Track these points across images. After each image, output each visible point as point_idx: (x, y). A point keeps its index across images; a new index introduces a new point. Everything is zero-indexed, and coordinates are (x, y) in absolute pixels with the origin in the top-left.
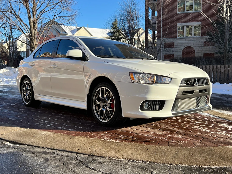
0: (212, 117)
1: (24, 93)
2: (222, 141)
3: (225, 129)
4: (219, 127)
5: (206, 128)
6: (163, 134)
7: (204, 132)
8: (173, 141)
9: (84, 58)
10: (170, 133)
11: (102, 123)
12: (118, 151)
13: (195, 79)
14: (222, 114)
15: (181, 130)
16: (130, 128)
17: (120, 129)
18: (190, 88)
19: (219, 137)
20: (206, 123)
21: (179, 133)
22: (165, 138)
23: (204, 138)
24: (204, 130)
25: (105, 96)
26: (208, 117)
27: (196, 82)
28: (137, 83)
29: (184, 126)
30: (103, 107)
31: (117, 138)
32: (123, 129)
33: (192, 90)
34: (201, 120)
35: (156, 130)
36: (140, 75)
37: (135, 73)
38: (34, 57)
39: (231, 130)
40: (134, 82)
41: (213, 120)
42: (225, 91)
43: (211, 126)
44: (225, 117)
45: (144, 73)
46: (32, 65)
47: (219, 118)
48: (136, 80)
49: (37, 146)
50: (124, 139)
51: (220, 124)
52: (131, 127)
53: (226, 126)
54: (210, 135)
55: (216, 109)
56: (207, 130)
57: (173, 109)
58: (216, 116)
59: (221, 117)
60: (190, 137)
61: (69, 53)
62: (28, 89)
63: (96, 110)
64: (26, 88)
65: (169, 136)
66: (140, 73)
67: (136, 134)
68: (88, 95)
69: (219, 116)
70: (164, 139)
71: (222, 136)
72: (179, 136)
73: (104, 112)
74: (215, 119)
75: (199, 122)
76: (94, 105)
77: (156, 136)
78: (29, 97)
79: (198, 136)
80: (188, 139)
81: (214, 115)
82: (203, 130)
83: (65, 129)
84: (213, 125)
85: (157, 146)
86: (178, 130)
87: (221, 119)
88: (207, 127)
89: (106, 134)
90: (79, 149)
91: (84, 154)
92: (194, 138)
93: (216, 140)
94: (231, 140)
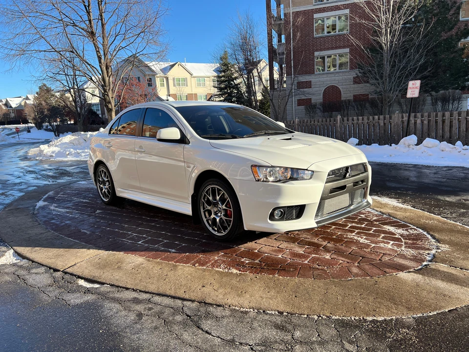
0: (372, 213)
1: (101, 186)
2: (389, 263)
3: (390, 236)
4: (383, 234)
5: (365, 237)
6: (303, 253)
7: (362, 245)
8: (319, 266)
9: (183, 140)
10: (314, 250)
11: (216, 237)
12: (241, 293)
13: (347, 168)
14: (385, 205)
15: (329, 242)
16: (256, 243)
17: (242, 245)
18: (341, 183)
19: (384, 254)
20: (363, 226)
21: (326, 250)
22: (306, 260)
23: (362, 257)
24: (362, 241)
25: (218, 198)
26: (365, 213)
28: (263, 181)
29: (332, 234)
30: (216, 214)
31: (239, 265)
32: (246, 245)
33: (343, 185)
34: (356, 220)
35: (294, 246)
36: (266, 170)
37: (260, 166)
38: (110, 133)
39: (400, 237)
40: (258, 180)
41: (374, 219)
42: (386, 156)
43: (371, 232)
44: (390, 211)
45: (272, 167)
46: (109, 145)
48: (261, 177)
49: (124, 286)
50: (249, 267)
51: (384, 226)
52: (258, 241)
53: (392, 229)
54: (371, 251)
55: (375, 195)
56: (366, 241)
57: (317, 215)
58: (377, 211)
59: (384, 212)
60: (343, 257)
61: (160, 134)
62: (106, 180)
63: (206, 217)
64: (102, 179)
65: (313, 255)
66: (267, 167)
67: (266, 254)
68: (193, 196)
69: (381, 210)
70: (306, 262)
71: (388, 252)
72: (328, 256)
73: (218, 220)
74: (376, 216)
75: (354, 224)
76: (202, 211)
77: (294, 257)
78: (108, 191)
79: (354, 253)
80: (341, 261)
81: (375, 209)
82: (361, 242)
83: (163, 249)
84: (375, 228)
85: (297, 279)
86: (324, 243)
87: (385, 216)
88: (366, 234)
89: (223, 256)
90: (185, 292)
91: (193, 301)
92: (349, 259)
93: (380, 260)
94: (401, 259)
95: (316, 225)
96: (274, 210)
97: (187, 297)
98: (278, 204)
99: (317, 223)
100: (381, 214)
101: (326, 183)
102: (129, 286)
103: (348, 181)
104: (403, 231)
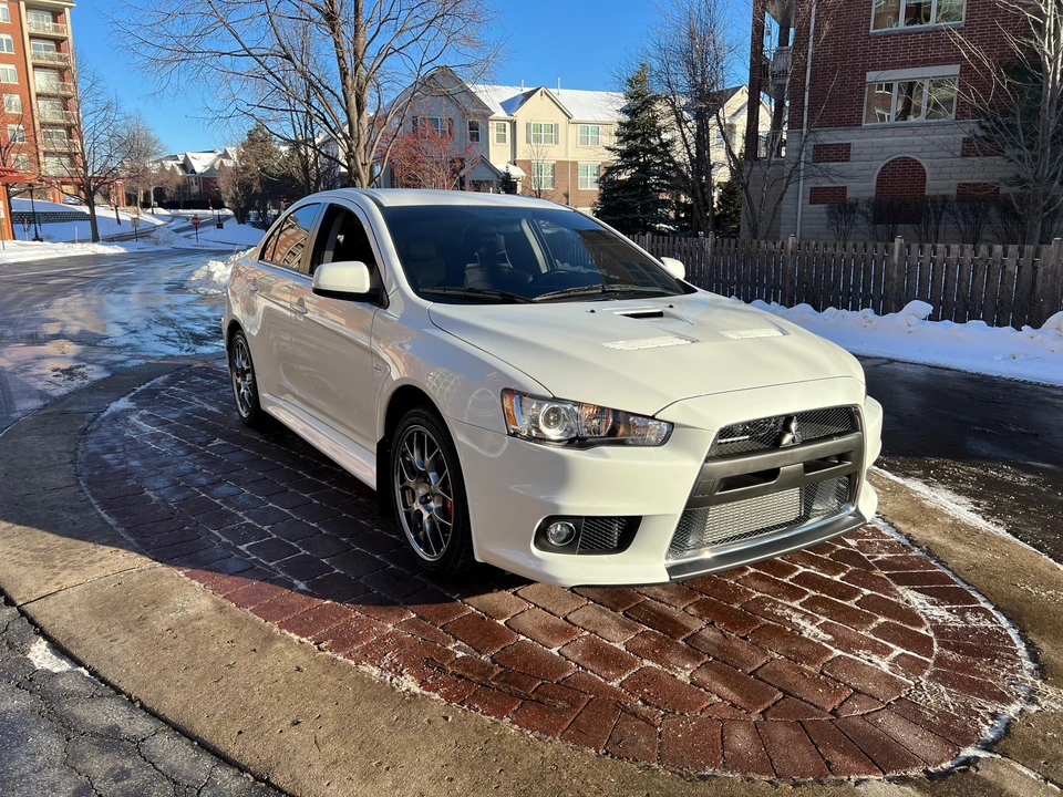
0: (884, 536)
1: (239, 381)
2: (856, 728)
3: (903, 629)
4: (885, 615)
5: (824, 619)
6: (623, 649)
7: (804, 649)
8: (646, 703)
9: (376, 296)
10: (658, 645)
13: (788, 418)
15: (712, 623)
16: (516, 593)
17: (473, 599)
18: (760, 462)
19: (855, 690)
20: (837, 578)
21: (693, 650)
22: (620, 675)
23: (785, 692)
24: (810, 630)
25: (427, 460)
26: (863, 536)
27: (789, 431)
28: (527, 438)
30: (425, 501)
31: (429, 664)
33: (767, 466)
34: (826, 556)
35: (609, 620)
36: (540, 406)
37: (521, 394)
38: (262, 257)
39: (932, 634)
40: (515, 435)
41: (880, 557)
42: (1001, 357)
43: (850, 603)
44: (937, 539)
45: (555, 400)
47: (911, 541)
48: (523, 425)
49: (116, 682)
50: (453, 673)
51: (900, 589)
52: (523, 589)
53: (915, 599)
54: (822, 673)
55: (919, 477)
56: (822, 635)
58: (899, 532)
59: (917, 538)
60: (727, 683)
61: (320, 275)
63: (405, 506)
65: (646, 663)
66: (541, 399)
67: (522, 638)
68: (379, 447)
69: (913, 531)
70: (615, 684)
71: (871, 687)
72: (685, 673)
73: (426, 518)
74: (892, 547)
75: (812, 570)
76: (398, 486)
77: (591, 659)
78: (248, 395)
79: (768, 673)
80: (715, 698)
81: (898, 524)
82: (805, 635)
83: (282, 574)
84: (867, 592)
85: (554, 746)
86: (697, 625)
87: (916, 552)
88: (833, 610)
89: (411, 623)
90: (240, 733)
91: (242, 769)
92: (741, 695)
93: (833, 711)
94: (901, 722)
95: (665, 578)
96: (550, 520)
97: (234, 751)
98: (557, 507)
99: (672, 570)
100: (906, 542)
101: (706, 461)
102: (123, 686)
103: (791, 456)
104: (947, 615)
